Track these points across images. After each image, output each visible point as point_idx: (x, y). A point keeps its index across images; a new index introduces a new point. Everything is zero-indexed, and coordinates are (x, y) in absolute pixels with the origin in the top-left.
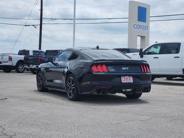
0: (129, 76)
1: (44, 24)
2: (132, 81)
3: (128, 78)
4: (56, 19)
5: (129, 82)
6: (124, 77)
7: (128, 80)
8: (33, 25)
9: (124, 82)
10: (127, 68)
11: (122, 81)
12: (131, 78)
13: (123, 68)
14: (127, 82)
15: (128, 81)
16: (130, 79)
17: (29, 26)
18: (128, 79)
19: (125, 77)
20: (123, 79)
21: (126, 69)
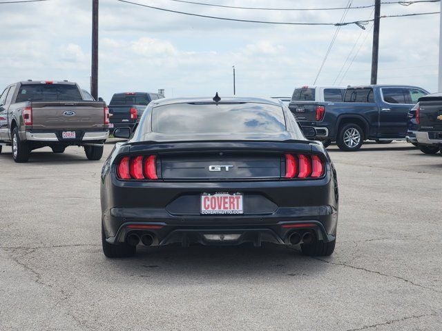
0: (231, 192)
1: (385, 17)
2: (240, 210)
3: (227, 200)
4: (411, 3)
5: (229, 211)
6: (210, 196)
7: (227, 205)
8: (357, 23)
9: (210, 211)
10: (227, 167)
11: (203, 209)
12: (238, 198)
13: (210, 167)
14: (222, 211)
15: (225, 208)
16: (230, 203)
17: (345, 24)
18: (225, 203)
19: (216, 196)
20: (208, 203)
21: (223, 168)
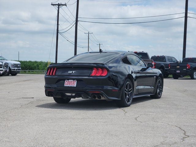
0: (74, 79)
2: (75, 85)
3: (72, 82)
5: (72, 86)
6: (67, 81)
7: (72, 84)
9: (67, 85)
10: (74, 72)
11: (65, 85)
12: (75, 82)
13: (69, 72)
14: (70, 86)
18: (71, 83)
19: (69, 81)
20: (67, 83)
21: (72, 72)
